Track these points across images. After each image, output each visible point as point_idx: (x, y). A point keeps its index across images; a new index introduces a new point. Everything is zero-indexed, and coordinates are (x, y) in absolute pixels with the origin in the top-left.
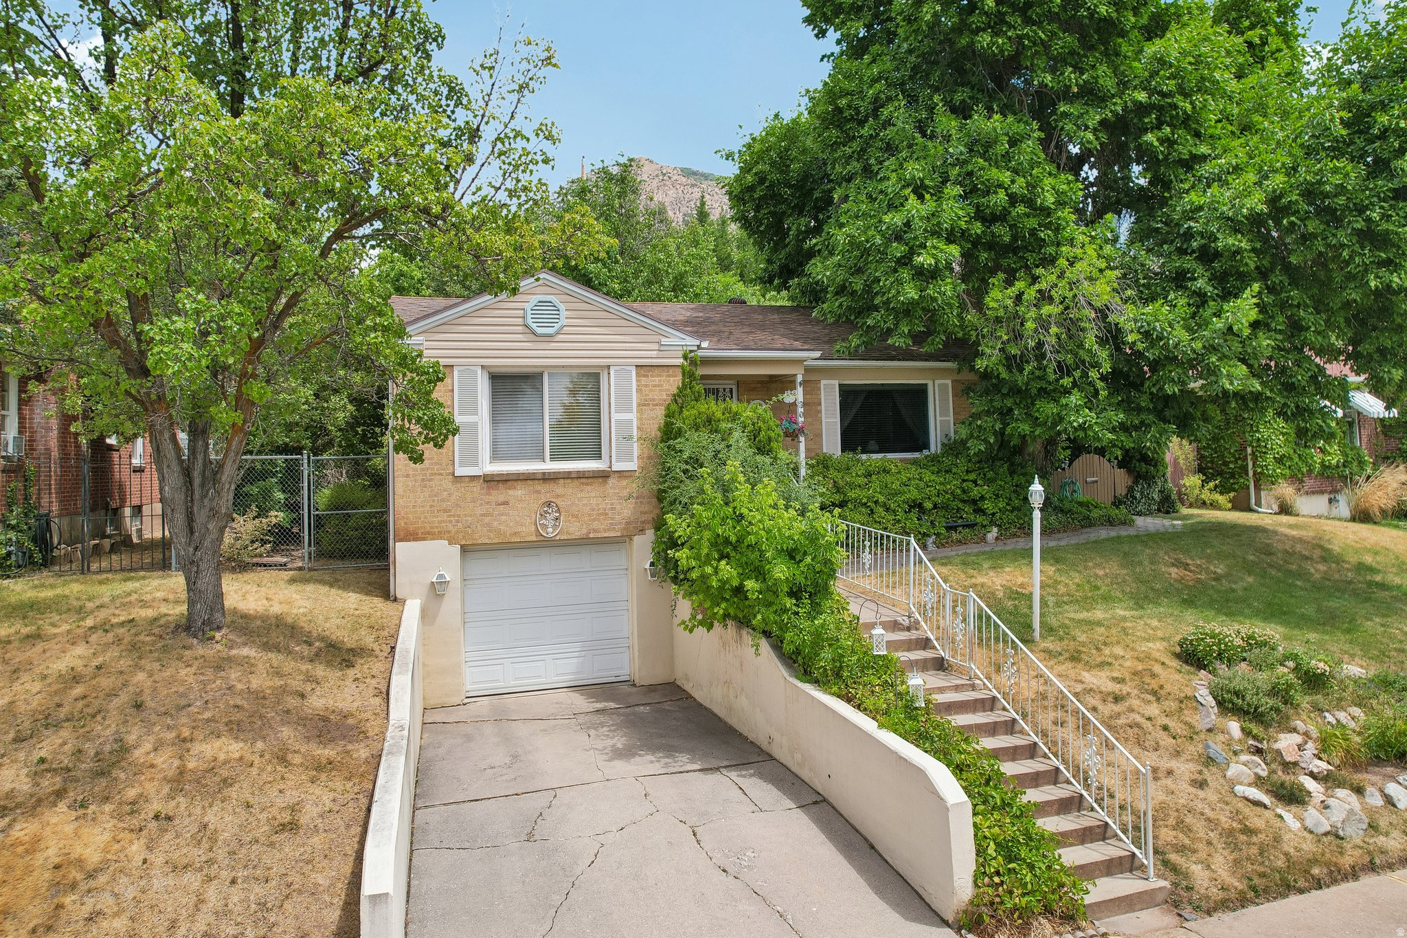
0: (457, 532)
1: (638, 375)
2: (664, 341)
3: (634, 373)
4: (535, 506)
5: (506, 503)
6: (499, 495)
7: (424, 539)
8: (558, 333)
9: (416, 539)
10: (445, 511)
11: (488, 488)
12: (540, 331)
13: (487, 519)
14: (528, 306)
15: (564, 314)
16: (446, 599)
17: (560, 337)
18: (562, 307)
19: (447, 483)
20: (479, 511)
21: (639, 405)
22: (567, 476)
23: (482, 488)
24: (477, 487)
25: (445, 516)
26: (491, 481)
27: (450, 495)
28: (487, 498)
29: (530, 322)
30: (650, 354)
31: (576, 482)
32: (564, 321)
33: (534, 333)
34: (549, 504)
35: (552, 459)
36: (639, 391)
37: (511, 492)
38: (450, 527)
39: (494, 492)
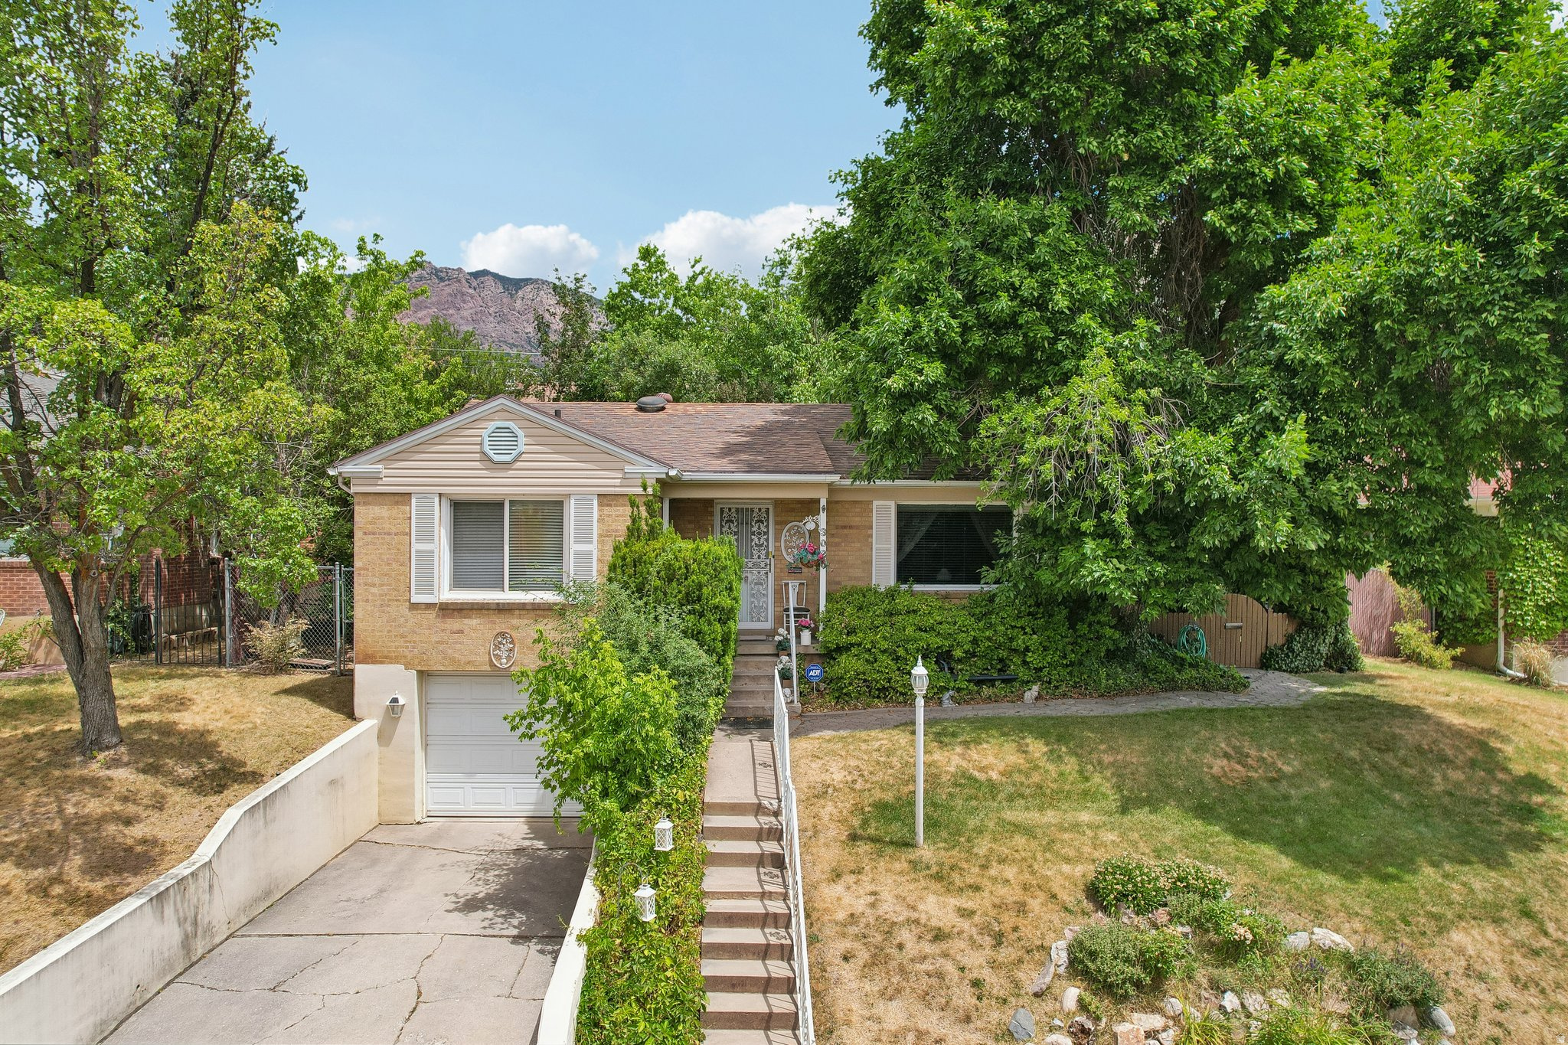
0: (413, 658)
1: (600, 504)
2: (628, 468)
3: (595, 502)
4: (490, 635)
5: (461, 632)
6: (454, 624)
7: (382, 663)
8: (515, 460)
9: (374, 663)
10: (402, 636)
11: (444, 616)
12: (496, 458)
13: (441, 647)
14: (485, 433)
15: (522, 439)
16: (401, 721)
17: (519, 465)
18: (520, 433)
19: (404, 609)
20: (434, 639)
21: (600, 536)
22: (522, 607)
23: (438, 616)
24: (432, 614)
25: (401, 642)
26: (448, 610)
27: (407, 621)
28: (443, 626)
29: (487, 449)
30: (612, 482)
31: (532, 614)
32: (523, 448)
33: (491, 460)
34: (502, 634)
35: (511, 588)
36: (601, 520)
37: (466, 621)
38: (407, 652)
39: (449, 621)
